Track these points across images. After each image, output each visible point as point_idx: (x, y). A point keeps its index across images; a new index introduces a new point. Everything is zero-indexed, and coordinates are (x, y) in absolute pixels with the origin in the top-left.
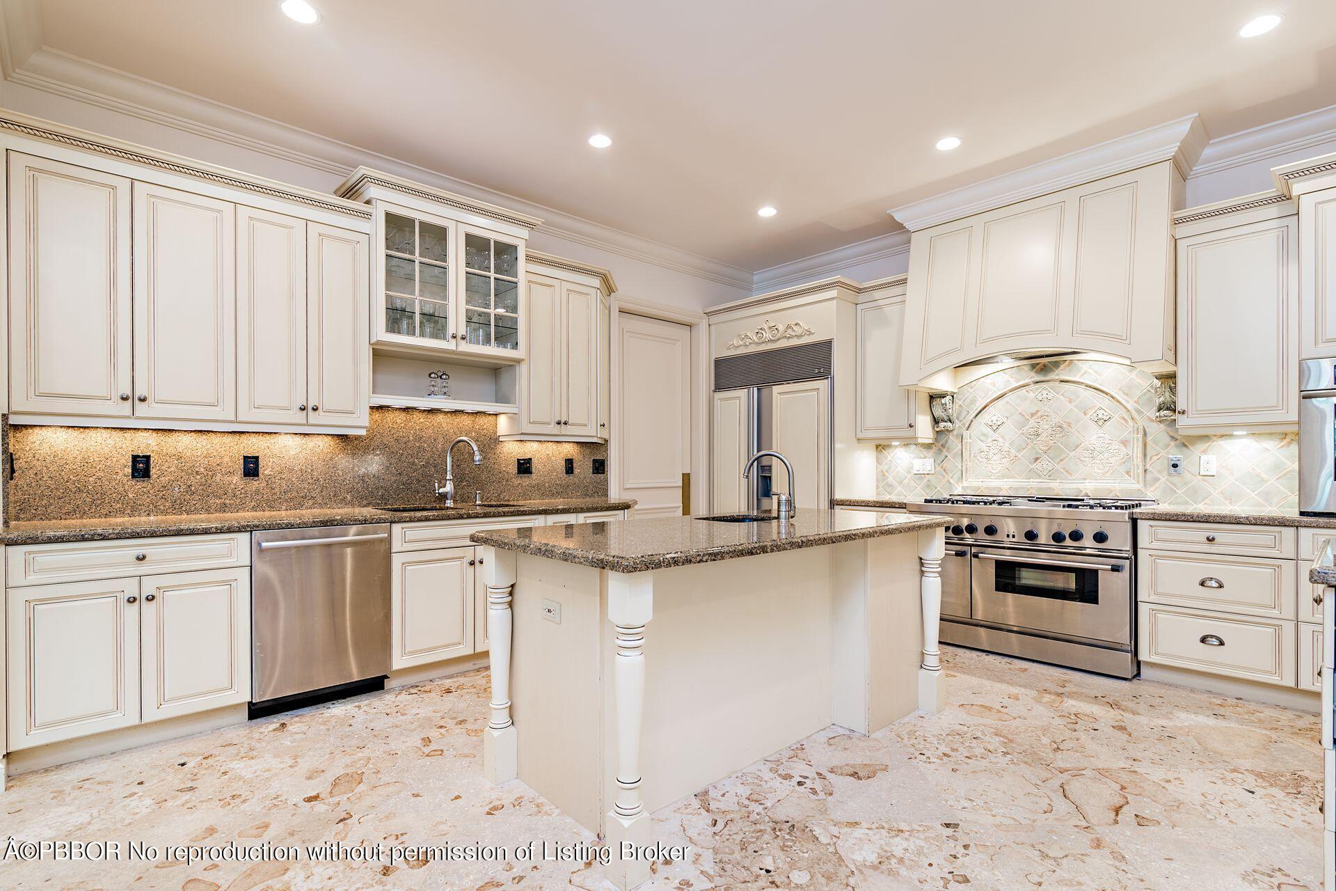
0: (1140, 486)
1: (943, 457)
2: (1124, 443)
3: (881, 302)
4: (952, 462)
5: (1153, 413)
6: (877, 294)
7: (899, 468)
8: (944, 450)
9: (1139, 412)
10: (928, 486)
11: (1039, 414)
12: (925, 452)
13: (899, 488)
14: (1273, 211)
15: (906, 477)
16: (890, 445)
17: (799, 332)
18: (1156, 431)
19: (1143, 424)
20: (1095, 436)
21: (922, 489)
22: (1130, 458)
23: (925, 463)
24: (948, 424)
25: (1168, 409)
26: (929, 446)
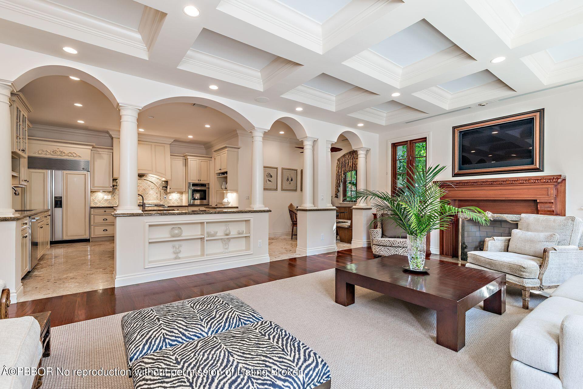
0: (159, 202)
1: (114, 195)
2: (156, 193)
3: (101, 152)
4: (117, 197)
5: (161, 188)
6: (98, 150)
7: (99, 198)
8: (114, 193)
9: (159, 187)
10: (109, 203)
11: (140, 186)
12: (108, 194)
13: (99, 204)
14: (182, 158)
15: (102, 201)
16: (98, 192)
17: (75, 155)
18: (162, 191)
19: (160, 190)
20: (151, 192)
21: (107, 204)
22: (158, 196)
23: (108, 197)
24: (116, 187)
25: (165, 187)
26: (110, 192)
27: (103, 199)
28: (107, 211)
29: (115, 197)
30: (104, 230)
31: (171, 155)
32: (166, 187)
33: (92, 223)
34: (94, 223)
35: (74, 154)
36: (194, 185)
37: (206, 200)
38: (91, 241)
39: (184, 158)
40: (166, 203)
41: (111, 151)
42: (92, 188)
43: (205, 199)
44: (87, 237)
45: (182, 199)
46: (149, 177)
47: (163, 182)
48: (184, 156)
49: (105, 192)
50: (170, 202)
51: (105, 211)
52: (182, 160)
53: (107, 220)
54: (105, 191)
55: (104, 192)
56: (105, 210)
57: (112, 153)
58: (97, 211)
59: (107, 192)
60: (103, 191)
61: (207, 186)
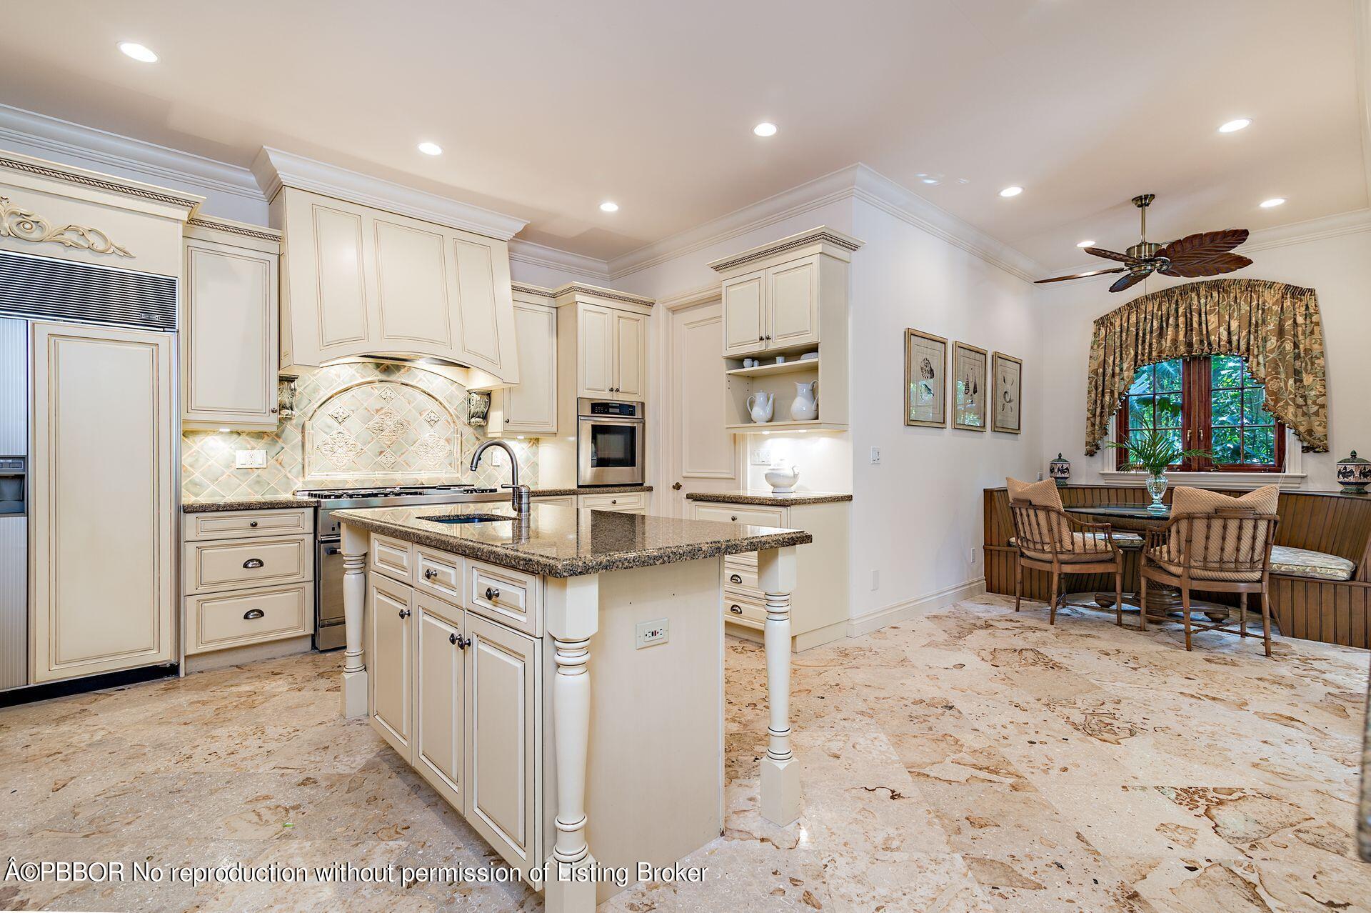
0: (459, 475)
1: (278, 449)
2: (448, 441)
4: (291, 455)
5: (465, 419)
7: (212, 462)
8: (282, 441)
9: (458, 417)
10: (258, 482)
11: (383, 411)
12: (253, 442)
13: (212, 487)
14: (545, 301)
15: (223, 473)
16: (206, 432)
17: (100, 245)
18: (469, 431)
19: (460, 426)
20: (428, 434)
21: (249, 486)
22: (451, 454)
23: (254, 455)
24: (290, 412)
25: (479, 417)
26: (260, 435)
27: (229, 466)
28: (260, 522)
29: (281, 457)
30: (246, 617)
31: (514, 288)
32: (485, 417)
33: (189, 585)
34: (200, 583)
35: (92, 238)
36: (600, 408)
37: (635, 466)
38: (182, 674)
39: (552, 302)
40: (481, 478)
41: (273, 247)
42: (185, 416)
43: (633, 464)
44: (163, 656)
45: (537, 465)
46: (420, 374)
47: (476, 397)
48: (554, 296)
49: (239, 434)
50: (496, 474)
51: (254, 525)
52: (546, 309)
53: (261, 564)
54: (239, 429)
55: (235, 436)
56: (253, 520)
57: (277, 257)
58: (212, 522)
59: (248, 434)
60: (232, 432)
61: (638, 414)
